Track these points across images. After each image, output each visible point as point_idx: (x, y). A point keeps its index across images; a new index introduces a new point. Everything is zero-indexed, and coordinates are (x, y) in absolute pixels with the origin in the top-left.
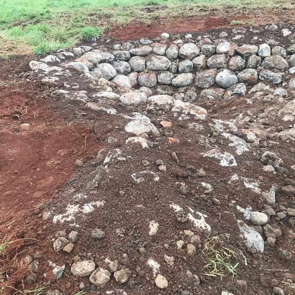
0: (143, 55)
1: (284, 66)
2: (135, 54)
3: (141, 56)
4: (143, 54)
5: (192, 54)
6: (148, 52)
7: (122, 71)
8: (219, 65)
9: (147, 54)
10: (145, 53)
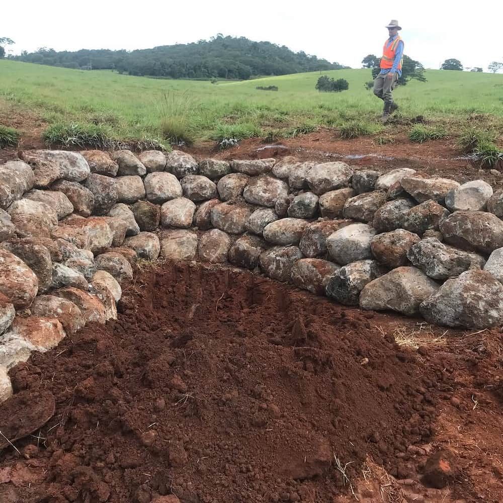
0: (249, 171)
1: (484, 238)
2: (236, 168)
3: (246, 173)
4: (250, 169)
5: (321, 181)
6: (261, 168)
7: (190, 192)
8: (356, 214)
9: (257, 171)
10: (255, 170)
